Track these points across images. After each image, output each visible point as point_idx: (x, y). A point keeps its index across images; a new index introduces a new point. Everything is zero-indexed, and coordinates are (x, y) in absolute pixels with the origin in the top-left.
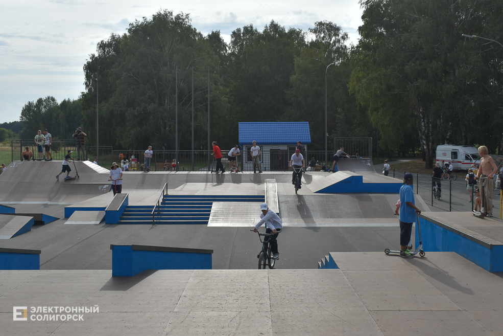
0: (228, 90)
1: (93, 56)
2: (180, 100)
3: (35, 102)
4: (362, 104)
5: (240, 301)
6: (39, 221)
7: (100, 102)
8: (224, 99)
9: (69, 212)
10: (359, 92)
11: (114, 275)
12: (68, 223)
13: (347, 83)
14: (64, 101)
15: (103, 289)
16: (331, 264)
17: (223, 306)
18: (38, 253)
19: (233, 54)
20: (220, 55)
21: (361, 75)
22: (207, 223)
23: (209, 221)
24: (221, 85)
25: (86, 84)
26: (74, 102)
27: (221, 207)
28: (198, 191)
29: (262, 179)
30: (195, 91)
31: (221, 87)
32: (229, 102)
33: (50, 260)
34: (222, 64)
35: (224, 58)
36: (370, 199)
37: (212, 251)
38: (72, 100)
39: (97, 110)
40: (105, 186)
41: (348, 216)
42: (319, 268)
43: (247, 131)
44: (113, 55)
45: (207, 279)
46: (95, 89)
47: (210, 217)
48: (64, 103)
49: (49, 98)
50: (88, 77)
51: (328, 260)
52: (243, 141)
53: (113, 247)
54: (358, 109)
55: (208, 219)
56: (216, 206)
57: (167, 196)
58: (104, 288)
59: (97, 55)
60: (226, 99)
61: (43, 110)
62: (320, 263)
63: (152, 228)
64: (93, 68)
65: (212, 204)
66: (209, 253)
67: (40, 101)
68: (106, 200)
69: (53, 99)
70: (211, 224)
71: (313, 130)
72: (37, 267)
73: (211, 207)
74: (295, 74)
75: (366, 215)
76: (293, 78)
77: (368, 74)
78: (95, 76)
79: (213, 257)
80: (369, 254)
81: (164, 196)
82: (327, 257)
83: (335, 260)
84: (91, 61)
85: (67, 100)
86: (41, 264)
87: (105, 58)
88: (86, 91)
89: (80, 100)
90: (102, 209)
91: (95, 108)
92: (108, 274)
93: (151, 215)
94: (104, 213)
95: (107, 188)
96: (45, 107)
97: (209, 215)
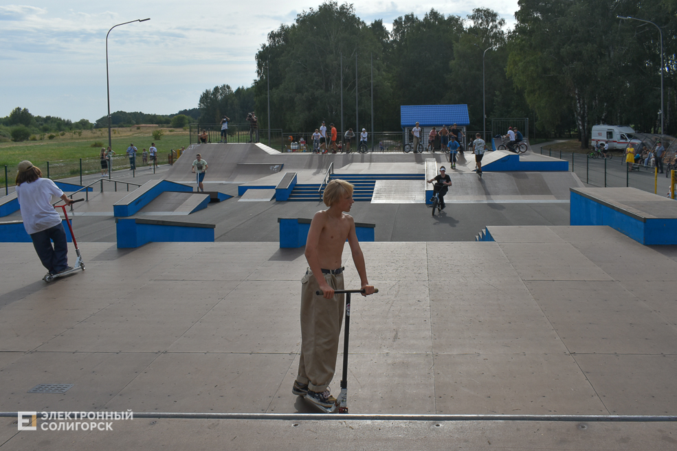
0: (390, 75)
1: (264, 45)
2: (345, 85)
3: (212, 90)
4: (519, 86)
5: (399, 271)
6: (214, 199)
7: (271, 89)
8: (387, 84)
9: (242, 190)
10: (515, 76)
11: (282, 247)
12: (241, 200)
13: (505, 67)
14: (239, 89)
15: (270, 259)
16: (488, 237)
17: (383, 275)
18: (212, 227)
19: (395, 41)
20: (383, 42)
21: (517, 59)
22: (370, 200)
23: (373, 198)
24: (384, 71)
25: (258, 72)
26: (248, 89)
27: (384, 185)
28: (362, 170)
29: (423, 158)
30: (359, 77)
31: (384, 73)
32: (392, 87)
33: (224, 234)
34: (384, 51)
35: (387, 46)
36: (526, 177)
37: (374, 225)
38: (245, 88)
39: (268, 96)
40: (276, 166)
41: (505, 193)
42: (476, 240)
43: (409, 114)
44: (282, 45)
45: (369, 251)
46: (266, 77)
47: (374, 194)
48: (239, 91)
49: (224, 86)
50: (259, 65)
51: (485, 233)
52: (405, 124)
53: (280, 220)
54: (515, 91)
55: (371, 196)
56: (379, 184)
57: (333, 175)
58: (273, 259)
59: (267, 45)
60: (389, 84)
61: (220, 97)
62: (477, 237)
63: (319, 205)
64: (265, 57)
65: (375, 182)
66: (372, 227)
67: (216, 89)
68: (276, 180)
69: (228, 87)
70: (374, 201)
71: (472, 113)
72: (212, 240)
73: (374, 185)
74: (454, 59)
75: (522, 191)
76: (452, 63)
77: (525, 57)
78: (266, 65)
79: (375, 232)
80: (524, 228)
81: (330, 175)
82: (484, 231)
83: (491, 233)
84: (262, 50)
85: (241, 87)
86: (215, 238)
87: (276, 48)
88: (258, 79)
89: (253, 87)
90: (273, 187)
91: (266, 94)
92: (275, 246)
93: (318, 193)
94: (274, 191)
95: (277, 168)
96: (221, 94)
97: (372, 192)
